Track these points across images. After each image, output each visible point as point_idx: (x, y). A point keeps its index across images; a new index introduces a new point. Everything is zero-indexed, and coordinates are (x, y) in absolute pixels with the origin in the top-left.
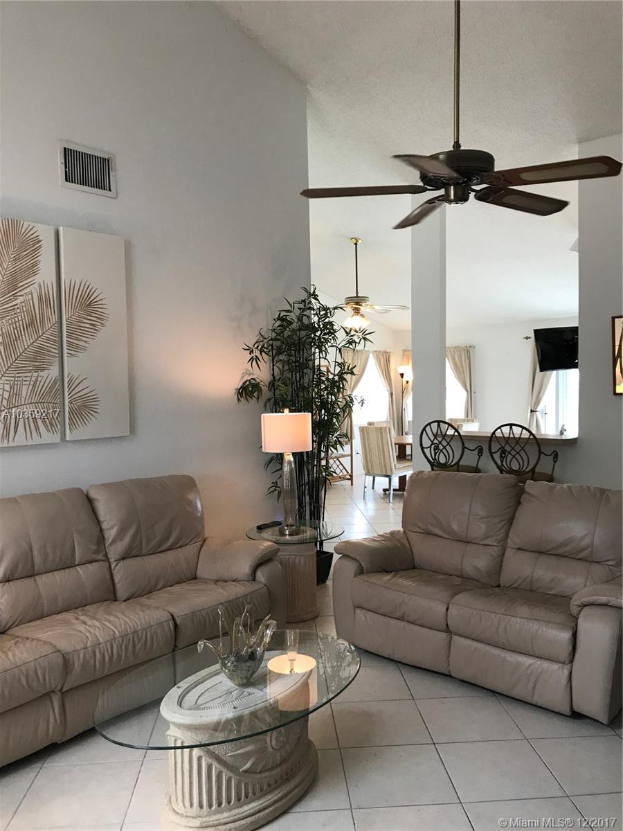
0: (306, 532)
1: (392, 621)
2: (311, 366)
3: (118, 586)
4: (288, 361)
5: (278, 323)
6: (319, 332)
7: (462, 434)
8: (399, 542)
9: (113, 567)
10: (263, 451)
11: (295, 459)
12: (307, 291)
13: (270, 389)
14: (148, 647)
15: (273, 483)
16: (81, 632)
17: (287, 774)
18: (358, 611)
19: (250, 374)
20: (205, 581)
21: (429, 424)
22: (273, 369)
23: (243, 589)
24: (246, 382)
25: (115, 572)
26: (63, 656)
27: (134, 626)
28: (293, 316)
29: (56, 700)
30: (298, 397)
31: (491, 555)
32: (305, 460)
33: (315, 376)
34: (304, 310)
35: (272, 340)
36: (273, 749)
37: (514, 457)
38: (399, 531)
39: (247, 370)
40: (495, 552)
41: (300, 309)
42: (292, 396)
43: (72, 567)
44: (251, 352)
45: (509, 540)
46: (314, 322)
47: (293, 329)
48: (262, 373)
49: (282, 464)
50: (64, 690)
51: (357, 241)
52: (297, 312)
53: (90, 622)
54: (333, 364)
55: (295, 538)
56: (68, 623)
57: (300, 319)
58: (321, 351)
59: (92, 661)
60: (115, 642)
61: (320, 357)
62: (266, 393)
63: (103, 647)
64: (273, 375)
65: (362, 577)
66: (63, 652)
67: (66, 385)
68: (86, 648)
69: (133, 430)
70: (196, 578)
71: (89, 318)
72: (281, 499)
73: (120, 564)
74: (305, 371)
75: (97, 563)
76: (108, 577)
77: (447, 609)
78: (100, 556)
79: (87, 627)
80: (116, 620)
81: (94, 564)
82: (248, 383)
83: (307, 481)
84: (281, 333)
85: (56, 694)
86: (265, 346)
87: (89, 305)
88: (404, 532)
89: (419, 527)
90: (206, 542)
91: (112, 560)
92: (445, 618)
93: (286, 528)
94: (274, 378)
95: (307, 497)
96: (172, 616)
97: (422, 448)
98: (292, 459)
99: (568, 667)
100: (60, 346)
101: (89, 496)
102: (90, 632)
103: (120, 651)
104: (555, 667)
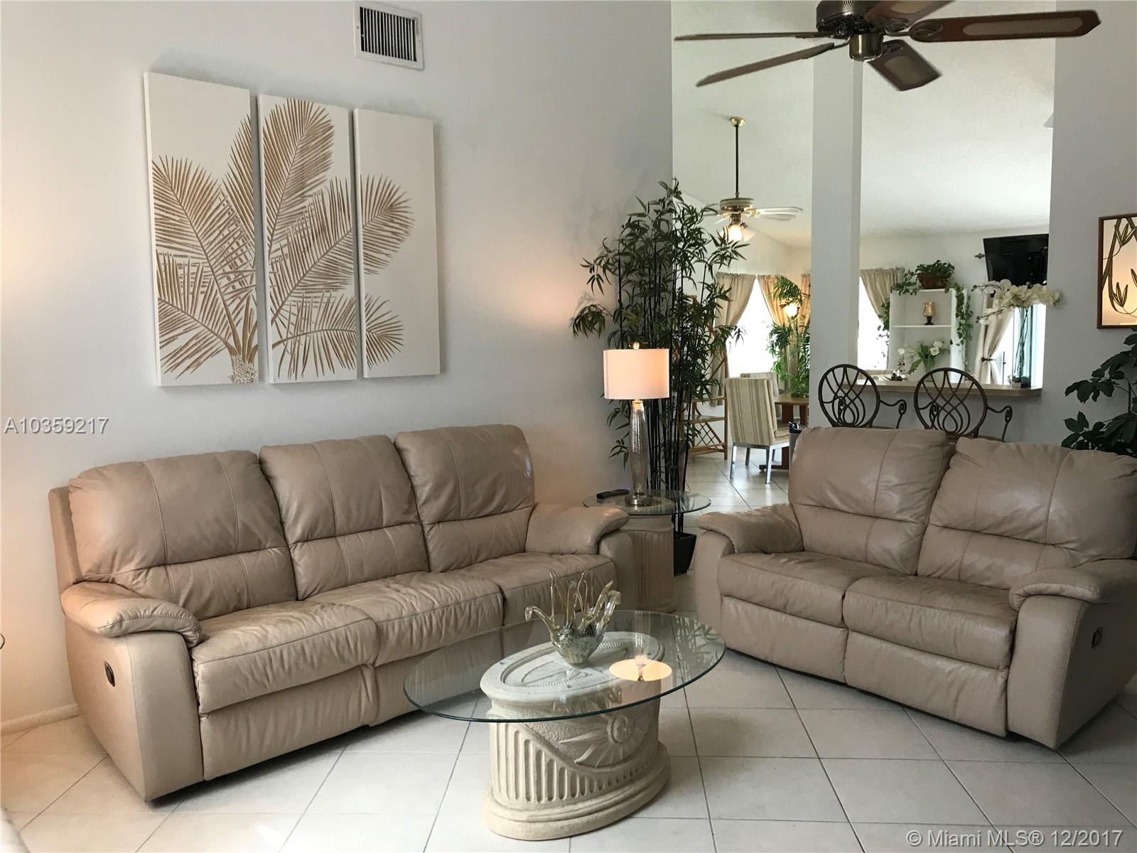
0: (661, 503)
1: (771, 613)
2: (670, 288)
3: (433, 555)
4: (640, 283)
5: (628, 231)
6: (682, 244)
7: (877, 384)
8: (784, 518)
9: (426, 532)
10: (606, 397)
11: (646, 410)
12: (666, 187)
13: (615, 320)
14: (472, 622)
15: (618, 441)
16: (394, 600)
17: (631, 774)
18: (726, 600)
19: (589, 300)
20: (535, 553)
21: (832, 370)
22: (620, 293)
23: (585, 562)
24: (584, 310)
25: (429, 537)
26: (377, 626)
27: (456, 598)
28: (648, 222)
29: (368, 674)
30: (652, 329)
31: (907, 534)
32: (661, 412)
33: (676, 302)
34: (662, 213)
35: (619, 254)
36: (615, 741)
37: (949, 413)
38: (784, 505)
39: (585, 294)
40: (912, 530)
41: (657, 212)
42: (644, 328)
43: (379, 529)
44: (592, 270)
45: (932, 516)
46: (676, 230)
47: (648, 239)
48: (606, 297)
49: (629, 417)
50: (377, 665)
51: (738, 121)
52: (654, 216)
53: (404, 590)
54: (700, 286)
55: (648, 509)
56: (377, 591)
57: (657, 224)
58: (683, 268)
59: (409, 635)
60: (434, 613)
61: (682, 277)
62: (611, 326)
63: (420, 618)
64: (620, 301)
65: (732, 557)
66: (376, 620)
67: (363, 308)
68: (401, 618)
69: (444, 368)
70: (524, 551)
71: (391, 224)
72: (628, 463)
73: (434, 529)
74: (662, 295)
75: (408, 525)
76: (421, 543)
77: (843, 597)
78: (412, 518)
79: (401, 595)
80: (435, 589)
81: (404, 526)
82: (587, 311)
83: (662, 441)
84: (631, 244)
85: (368, 667)
86: (611, 261)
87: (390, 208)
88: (791, 505)
89: (813, 500)
90: (537, 508)
91: (425, 523)
92: (840, 608)
93: (634, 497)
94: (621, 305)
95: (663, 462)
96: (500, 589)
97: (822, 403)
98: (643, 409)
99: (1003, 674)
100: (356, 260)
101: (397, 445)
102: (406, 601)
103: (439, 624)
104: (985, 673)
